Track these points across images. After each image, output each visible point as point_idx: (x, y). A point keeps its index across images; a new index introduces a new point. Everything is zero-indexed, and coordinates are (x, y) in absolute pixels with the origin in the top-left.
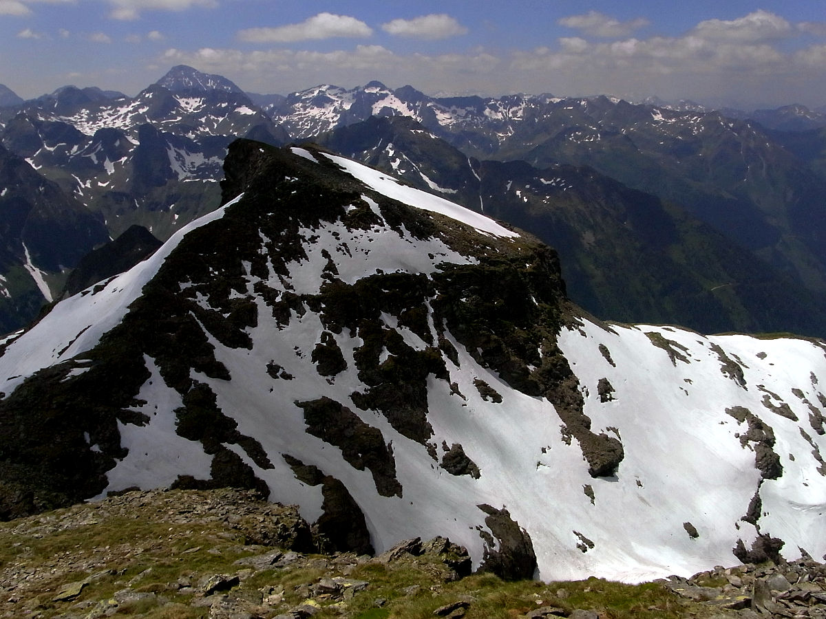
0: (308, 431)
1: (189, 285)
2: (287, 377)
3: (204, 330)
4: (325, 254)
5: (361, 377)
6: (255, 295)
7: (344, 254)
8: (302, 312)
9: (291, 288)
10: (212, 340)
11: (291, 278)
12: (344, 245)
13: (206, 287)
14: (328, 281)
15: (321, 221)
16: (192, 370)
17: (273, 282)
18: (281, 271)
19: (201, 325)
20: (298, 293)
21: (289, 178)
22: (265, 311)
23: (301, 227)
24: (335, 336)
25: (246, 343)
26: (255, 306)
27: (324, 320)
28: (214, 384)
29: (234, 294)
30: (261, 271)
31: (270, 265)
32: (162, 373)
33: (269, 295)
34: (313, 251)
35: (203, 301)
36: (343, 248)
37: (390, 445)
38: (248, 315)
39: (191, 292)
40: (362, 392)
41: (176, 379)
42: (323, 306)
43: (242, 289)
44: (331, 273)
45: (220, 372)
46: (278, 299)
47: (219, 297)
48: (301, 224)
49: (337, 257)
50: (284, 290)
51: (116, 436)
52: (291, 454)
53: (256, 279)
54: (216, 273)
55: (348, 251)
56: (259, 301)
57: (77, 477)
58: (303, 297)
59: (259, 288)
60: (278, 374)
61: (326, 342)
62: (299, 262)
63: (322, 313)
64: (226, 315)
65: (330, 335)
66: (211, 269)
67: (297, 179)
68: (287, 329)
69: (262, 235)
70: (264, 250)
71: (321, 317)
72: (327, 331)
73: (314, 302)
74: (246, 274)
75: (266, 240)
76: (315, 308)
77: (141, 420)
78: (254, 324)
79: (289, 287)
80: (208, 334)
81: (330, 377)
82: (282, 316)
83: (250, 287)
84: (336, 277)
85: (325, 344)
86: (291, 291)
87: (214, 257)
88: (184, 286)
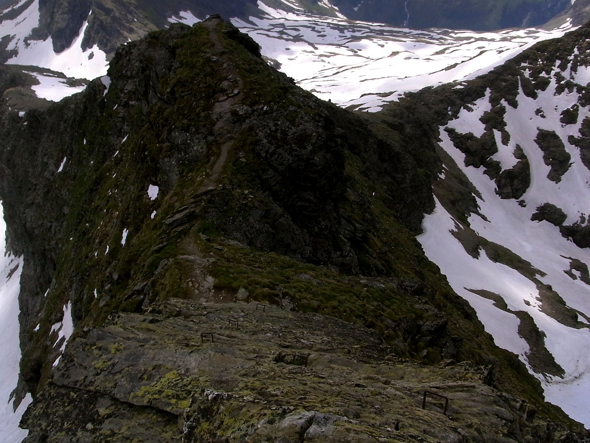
0: (535, 141)
1: (525, 65)
2: (543, 116)
3: (520, 85)
5: (580, 131)
6: (553, 77)
8: (571, 91)
9: (573, 79)
10: (520, 90)
11: (576, 74)
13: (532, 68)
16: (503, 99)
17: (566, 74)
18: (574, 69)
19: (520, 83)
20: (575, 82)
22: (553, 86)
24: (580, 107)
25: (534, 96)
26: (550, 82)
27: (580, 99)
28: (508, 108)
29: (543, 74)
30: (563, 67)
31: (569, 65)
32: (490, 97)
35: (527, 73)
37: (571, 164)
38: (543, 85)
39: (524, 68)
40: (576, 137)
41: (494, 101)
42: (584, 92)
43: (548, 73)
45: (514, 105)
46: (563, 82)
47: (535, 74)
50: (568, 79)
51: (458, 112)
52: (520, 145)
53: (558, 70)
54: (541, 63)
56: (553, 81)
57: (439, 118)
58: (576, 85)
59: (557, 75)
60: (539, 114)
61: (573, 109)
62: (586, 67)
63: (581, 95)
64: (533, 82)
65: (578, 107)
66: (540, 60)
68: (558, 97)
69: (576, 49)
70: (572, 57)
71: (579, 96)
72: (578, 104)
73: (580, 89)
74: (554, 67)
75: (576, 52)
76: (579, 91)
77: (470, 110)
78: (544, 90)
80: (520, 88)
81: (564, 124)
82: (559, 90)
83: (553, 73)
85: (571, 109)
86: (572, 80)
87: (544, 55)
88: (523, 64)
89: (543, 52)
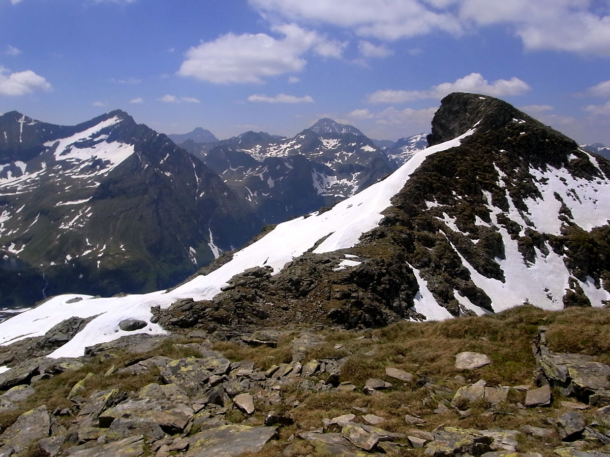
1: (435, 204)
3: (458, 253)
4: (557, 197)
6: (498, 226)
7: (574, 200)
8: (545, 251)
9: (532, 224)
10: (467, 265)
11: (530, 214)
12: (573, 191)
13: (453, 210)
14: (566, 224)
15: (548, 166)
16: (456, 292)
17: (513, 214)
18: (520, 206)
19: (453, 246)
20: (539, 231)
21: (517, 120)
22: (510, 245)
23: (531, 167)
24: (581, 284)
26: (500, 237)
27: (569, 265)
29: (479, 222)
30: (500, 202)
31: (509, 198)
32: (429, 288)
33: (513, 229)
34: (547, 191)
35: (450, 222)
36: (572, 194)
39: (438, 212)
41: (443, 298)
42: (566, 249)
43: (485, 216)
44: (566, 216)
46: (522, 234)
47: (465, 222)
48: (531, 165)
49: (569, 202)
50: (525, 226)
53: (498, 210)
54: (460, 197)
55: (578, 198)
56: (503, 231)
58: (546, 237)
59: (502, 220)
61: (575, 289)
62: (535, 200)
63: (565, 255)
64: (475, 242)
65: (576, 282)
66: (454, 193)
67: (524, 122)
68: (534, 267)
69: (497, 169)
70: (502, 183)
71: (565, 260)
72: (574, 277)
73: (556, 243)
74: (488, 204)
75: (502, 174)
76: (558, 250)
78: (502, 256)
79: (530, 224)
82: (527, 252)
83: (493, 216)
84: (571, 221)
85: (573, 290)
86: (532, 228)
87: (457, 182)
88: (430, 204)
89: (451, 175)
